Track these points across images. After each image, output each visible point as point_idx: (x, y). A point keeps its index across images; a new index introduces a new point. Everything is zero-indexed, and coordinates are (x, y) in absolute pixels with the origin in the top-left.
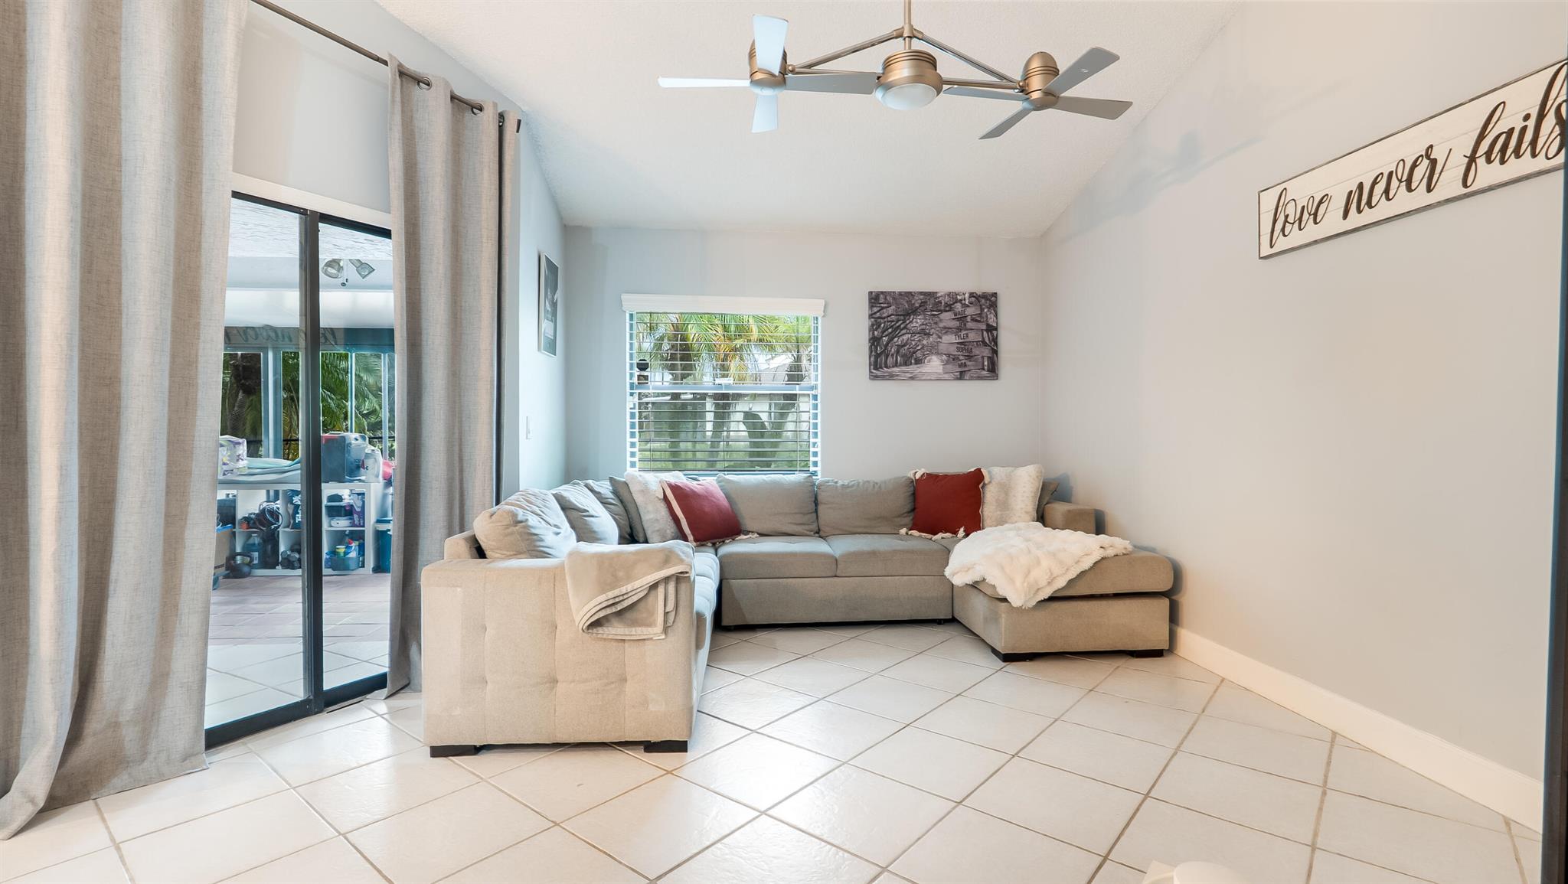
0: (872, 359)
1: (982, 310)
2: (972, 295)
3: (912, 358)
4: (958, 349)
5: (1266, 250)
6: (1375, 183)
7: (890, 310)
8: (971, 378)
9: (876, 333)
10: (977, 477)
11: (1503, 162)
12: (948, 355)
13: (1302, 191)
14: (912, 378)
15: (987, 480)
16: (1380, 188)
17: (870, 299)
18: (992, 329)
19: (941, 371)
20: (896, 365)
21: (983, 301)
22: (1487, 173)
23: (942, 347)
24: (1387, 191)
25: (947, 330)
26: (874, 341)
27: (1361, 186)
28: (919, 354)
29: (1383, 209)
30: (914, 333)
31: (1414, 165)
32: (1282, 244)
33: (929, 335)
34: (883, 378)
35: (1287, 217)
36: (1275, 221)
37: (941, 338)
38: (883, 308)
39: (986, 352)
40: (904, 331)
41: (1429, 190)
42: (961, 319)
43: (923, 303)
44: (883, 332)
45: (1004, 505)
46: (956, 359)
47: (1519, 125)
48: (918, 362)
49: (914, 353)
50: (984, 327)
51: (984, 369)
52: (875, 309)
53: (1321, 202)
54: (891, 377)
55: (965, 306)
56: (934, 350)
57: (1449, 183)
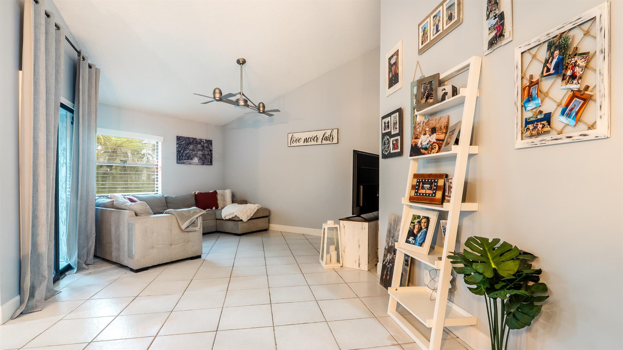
0: (178, 157)
1: (209, 145)
2: (206, 140)
3: (190, 158)
4: (203, 156)
5: (289, 145)
6: (309, 138)
7: (184, 142)
8: (206, 165)
9: (179, 149)
10: (215, 193)
11: (326, 141)
12: (200, 157)
13: (297, 136)
14: (190, 164)
15: (218, 194)
16: (309, 139)
17: (177, 138)
18: (211, 151)
19: (198, 162)
20: (185, 159)
21: (209, 142)
22: (324, 142)
23: (198, 155)
24: (311, 140)
25: (199, 150)
26: (178, 152)
27: (306, 138)
28: (192, 157)
29: (310, 143)
30: (190, 150)
31: (315, 138)
32: (292, 145)
33: (194, 151)
34: (181, 163)
35: (293, 140)
36: (291, 140)
37: (198, 152)
38: (181, 142)
39: (209, 157)
40: (187, 149)
41: (317, 142)
42: (203, 147)
43: (193, 141)
44: (181, 149)
45: (224, 200)
46: (202, 159)
47: (328, 136)
48: (192, 159)
49: (190, 156)
50: (209, 150)
51: (209, 162)
52: (179, 142)
53: (300, 139)
54: (184, 163)
55: (204, 143)
56: (196, 155)
57: (319, 142)
